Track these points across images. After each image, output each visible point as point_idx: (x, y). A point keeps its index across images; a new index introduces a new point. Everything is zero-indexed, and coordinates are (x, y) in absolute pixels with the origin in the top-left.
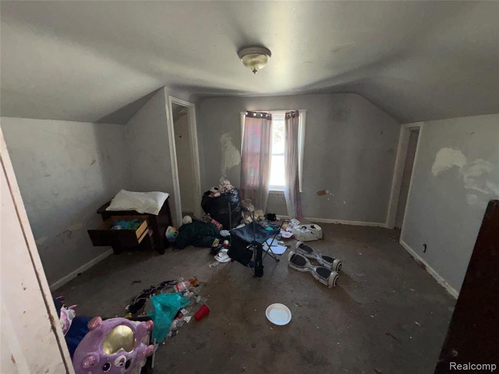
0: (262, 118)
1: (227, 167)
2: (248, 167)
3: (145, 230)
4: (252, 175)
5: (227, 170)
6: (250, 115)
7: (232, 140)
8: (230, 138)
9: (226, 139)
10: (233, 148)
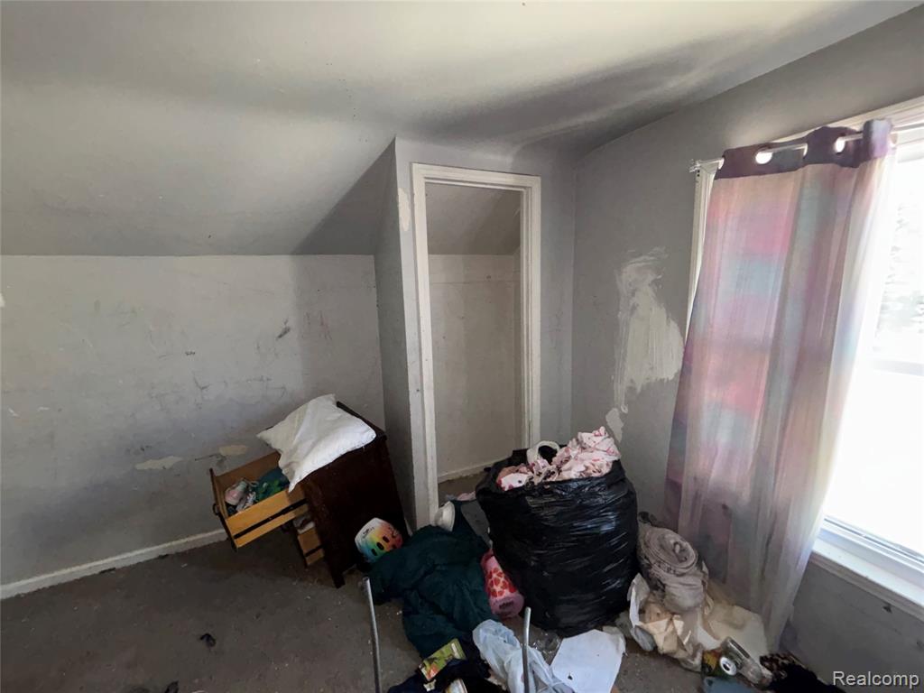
0: (808, 160)
1: (632, 381)
2: (706, 399)
3: (284, 512)
4: (723, 438)
5: (631, 389)
6: (738, 165)
7: (655, 282)
8: (650, 277)
9: (636, 278)
10: (658, 314)
